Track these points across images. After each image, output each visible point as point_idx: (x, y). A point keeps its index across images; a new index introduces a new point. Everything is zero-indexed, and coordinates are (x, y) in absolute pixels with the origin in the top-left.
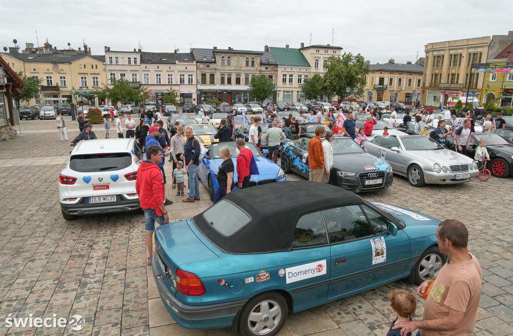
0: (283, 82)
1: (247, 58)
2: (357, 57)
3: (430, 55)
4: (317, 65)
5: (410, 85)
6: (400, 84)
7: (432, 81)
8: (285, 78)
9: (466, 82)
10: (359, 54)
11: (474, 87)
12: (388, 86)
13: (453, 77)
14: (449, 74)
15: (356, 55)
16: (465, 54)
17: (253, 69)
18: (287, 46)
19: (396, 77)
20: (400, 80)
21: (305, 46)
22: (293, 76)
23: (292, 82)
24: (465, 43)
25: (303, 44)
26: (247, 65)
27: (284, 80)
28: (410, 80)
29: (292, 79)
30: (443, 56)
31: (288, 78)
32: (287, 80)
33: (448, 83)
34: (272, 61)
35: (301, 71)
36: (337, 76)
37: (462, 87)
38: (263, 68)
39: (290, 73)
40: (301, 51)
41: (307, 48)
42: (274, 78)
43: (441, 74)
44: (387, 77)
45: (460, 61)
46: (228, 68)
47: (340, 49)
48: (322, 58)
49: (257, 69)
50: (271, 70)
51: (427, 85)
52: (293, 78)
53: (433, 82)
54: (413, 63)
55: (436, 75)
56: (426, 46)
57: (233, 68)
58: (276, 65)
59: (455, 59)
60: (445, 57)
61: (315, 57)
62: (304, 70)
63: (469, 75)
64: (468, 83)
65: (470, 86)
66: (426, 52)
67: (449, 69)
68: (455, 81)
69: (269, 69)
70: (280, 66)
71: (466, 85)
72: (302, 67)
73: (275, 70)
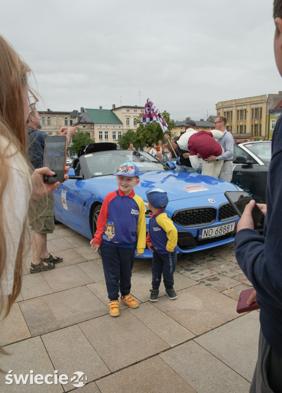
0: (100, 138)
1: (66, 118)
2: (164, 114)
4: (128, 123)
8: (102, 135)
9: (252, 132)
10: (165, 111)
11: (259, 135)
13: (242, 128)
14: (238, 126)
16: (249, 109)
18: (101, 107)
21: (116, 107)
23: (107, 138)
24: (248, 101)
25: (114, 106)
26: (66, 124)
30: (232, 112)
31: (103, 134)
32: (103, 137)
33: (238, 133)
34: (88, 120)
35: (115, 128)
36: (149, 130)
37: (249, 135)
38: (81, 127)
39: (106, 130)
41: (118, 108)
42: (91, 135)
43: (231, 127)
45: (246, 115)
46: (48, 127)
48: (132, 117)
50: (88, 128)
52: (108, 134)
54: (205, 120)
56: (216, 105)
57: (53, 128)
58: (92, 124)
59: (242, 113)
60: (233, 112)
61: (126, 116)
62: (117, 127)
63: (254, 126)
64: (254, 132)
65: (255, 134)
66: (217, 110)
67: (237, 122)
68: (244, 131)
69: (86, 127)
70: (96, 125)
71: (252, 134)
72: (115, 125)
73: (92, 128)
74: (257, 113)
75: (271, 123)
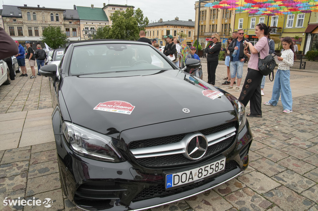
1: (52, 14)
2: (137, 11)
5: (189, 36)
11: (227, 34)
13: (213, 27)
14: (210, 25)
17: (57, 23)
18: (92, 6)
19: (179, 30)
21: (106, 5)
25: (104, 4)
26: (52, 19)
28: (190, 33)
33: (210, 32)
34: (75, 17)
35: (101, 24)
38: (67, 23)
39: (92, 27)
40: (104, 9)
42: (77, 30)
43: (205, 25)
44: (172, 30)
45: (217, 15)
46: (34, 22)
47: (132, 7)
49: (61, 23)
50: (74, 24)
55: (202, 26)
57: (39, 22)
58: (78, 20)
59: (214, 12)
60: (207, 11)
62: (103, 24)
63: (224, 25)
64: (223, 31)
65: (225, 34)
66: (195, 10)
67: (210, 20)
68: (215, 30)
69: (72, 23)
70: (82, 21)
71: (222, 33)
72: (101, 22)
73: (78, 24)
74: (227, 12)
75: (239, 22)
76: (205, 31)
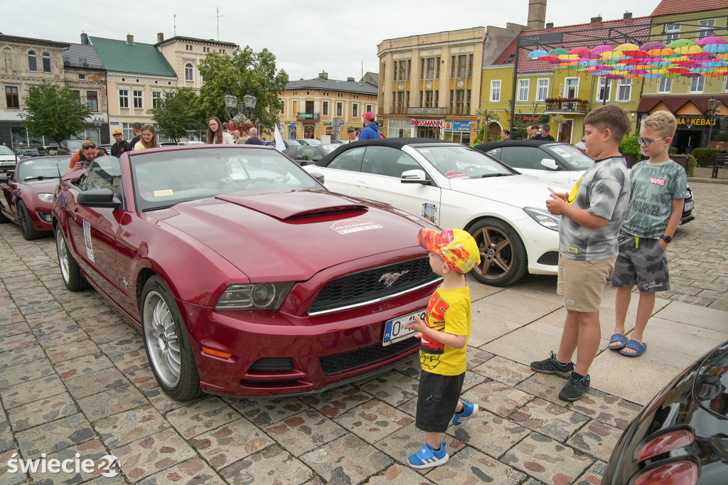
0: (122, 105)
1: (32, 53)
2: (261, 55)
3: (388, 59)
4: (189, 74)
5: (355, 115)
6: (339, 114)
7: (394, 104)
8: (126, 99)
9: (452, 104)
10: (265, 50)
11: (465, 112)
12: (322, 115)
13: (430, 97)
14: (422, 92)
15: (261, 51)
16: (445, 57)
17: (47, 76)
18: (130, 37)
19: (333, 101)
20: (339, 106)
21: (165, 39)
22: (143, 94)
23: (140, 106)
24: (445, 38)
25: (161, 35)
26: (33, 67)
27: (124, 103)
28: (355, 107)
29: (140, 99)
30: (410, 61)
31: (131, 97)
32: (131, 103)
33: (421, 107)
34: (93, 63)
35: (159, 84)
36: (222, 88)
37: (445, 113)
38: (73, 76)
39: (135, 88)
40: (159, 48)
41: (169, 41)
42: (99, 97)
43: (408, 92)
44: (318, 101)
45: (438, 70)
47: (232, 45)
48: (198, 62)
49: (58, 76)
50: (91, 80)
51: (387, 110)
52: (143, 97)
53: (397, 105)
54: (357, 80)
55: (400, 93)
56: (378, 46)
58: (103, 71)
59: (430, 64)
60: (412, 62)
61: (186, 59)
62: (163, 83)
63: (455, 92)
64: (454, 105)
65: (458, 110)
66: (381, 57)
67: (421, 82)
68: (433, 103)
69: (86, 78)
70: (111, 74)
71: (451, 110)
72: (159, 78)
73: (102, 81)
74: (462, 64)
75: (492, 88)
76: (408, 104)
